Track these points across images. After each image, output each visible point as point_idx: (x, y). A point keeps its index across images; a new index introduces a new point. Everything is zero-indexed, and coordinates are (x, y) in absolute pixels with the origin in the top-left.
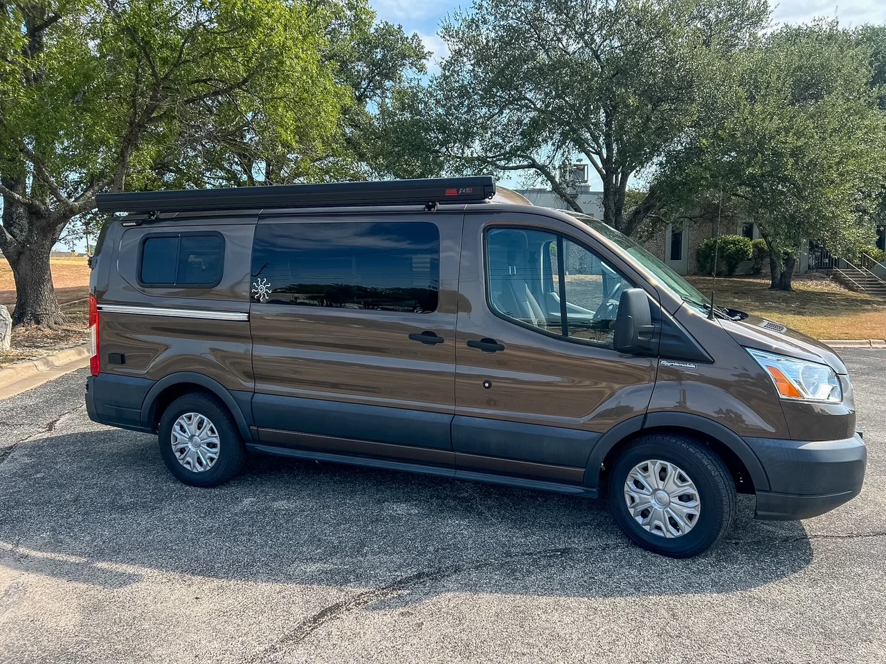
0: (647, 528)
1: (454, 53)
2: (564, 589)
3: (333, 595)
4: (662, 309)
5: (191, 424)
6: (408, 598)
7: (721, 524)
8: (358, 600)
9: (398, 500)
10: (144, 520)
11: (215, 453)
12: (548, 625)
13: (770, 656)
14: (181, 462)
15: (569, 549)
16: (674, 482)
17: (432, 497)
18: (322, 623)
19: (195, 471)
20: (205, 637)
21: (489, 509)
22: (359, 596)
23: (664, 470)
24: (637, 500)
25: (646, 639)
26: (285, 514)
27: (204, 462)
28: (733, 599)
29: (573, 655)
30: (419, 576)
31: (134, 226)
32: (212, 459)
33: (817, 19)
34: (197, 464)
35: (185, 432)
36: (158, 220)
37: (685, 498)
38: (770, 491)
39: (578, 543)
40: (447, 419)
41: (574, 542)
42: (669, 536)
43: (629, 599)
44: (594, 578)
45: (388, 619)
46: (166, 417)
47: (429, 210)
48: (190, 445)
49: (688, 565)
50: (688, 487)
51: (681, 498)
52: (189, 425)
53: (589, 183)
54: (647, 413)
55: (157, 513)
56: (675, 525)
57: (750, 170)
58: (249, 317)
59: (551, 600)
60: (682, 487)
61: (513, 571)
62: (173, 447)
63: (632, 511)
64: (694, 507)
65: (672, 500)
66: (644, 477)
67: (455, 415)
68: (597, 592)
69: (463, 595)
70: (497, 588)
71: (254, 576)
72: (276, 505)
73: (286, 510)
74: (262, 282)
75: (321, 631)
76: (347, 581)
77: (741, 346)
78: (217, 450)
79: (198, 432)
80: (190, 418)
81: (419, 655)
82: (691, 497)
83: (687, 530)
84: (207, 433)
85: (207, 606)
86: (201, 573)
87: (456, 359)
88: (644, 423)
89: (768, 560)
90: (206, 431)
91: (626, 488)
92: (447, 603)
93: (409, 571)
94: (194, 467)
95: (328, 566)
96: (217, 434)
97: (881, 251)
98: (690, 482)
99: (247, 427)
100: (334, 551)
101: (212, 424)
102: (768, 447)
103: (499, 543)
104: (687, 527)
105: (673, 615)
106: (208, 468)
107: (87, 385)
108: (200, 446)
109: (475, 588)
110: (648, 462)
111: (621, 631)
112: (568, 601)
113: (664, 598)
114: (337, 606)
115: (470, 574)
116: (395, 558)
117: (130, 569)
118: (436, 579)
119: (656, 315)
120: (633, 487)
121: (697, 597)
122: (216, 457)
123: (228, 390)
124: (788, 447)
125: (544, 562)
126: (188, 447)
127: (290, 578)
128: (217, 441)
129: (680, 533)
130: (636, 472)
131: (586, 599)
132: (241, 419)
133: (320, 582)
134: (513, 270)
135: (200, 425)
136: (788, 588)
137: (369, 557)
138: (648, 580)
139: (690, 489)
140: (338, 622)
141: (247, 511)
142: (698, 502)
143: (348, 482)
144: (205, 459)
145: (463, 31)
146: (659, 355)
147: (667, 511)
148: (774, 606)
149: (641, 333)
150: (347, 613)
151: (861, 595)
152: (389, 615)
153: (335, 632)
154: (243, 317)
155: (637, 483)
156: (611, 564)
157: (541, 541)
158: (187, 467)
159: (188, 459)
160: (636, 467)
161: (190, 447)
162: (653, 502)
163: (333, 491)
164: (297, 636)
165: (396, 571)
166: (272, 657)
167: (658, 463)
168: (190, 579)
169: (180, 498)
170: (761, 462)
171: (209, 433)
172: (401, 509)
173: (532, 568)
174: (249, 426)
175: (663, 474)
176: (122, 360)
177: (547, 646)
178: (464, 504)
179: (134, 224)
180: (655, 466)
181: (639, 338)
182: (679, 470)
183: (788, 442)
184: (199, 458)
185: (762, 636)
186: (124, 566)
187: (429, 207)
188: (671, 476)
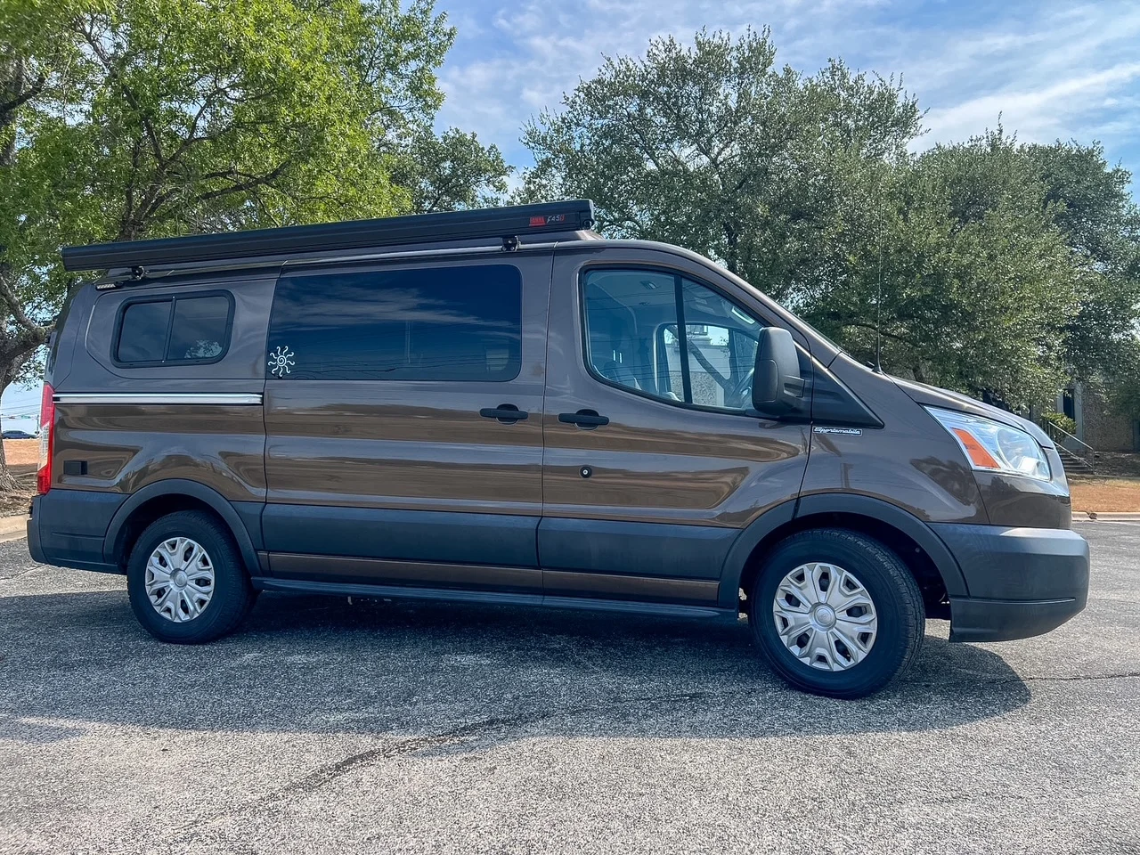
0: (806, 661)
1: (540, 164)
2: (695, 731)
3: (366, 742)
4: (814, 359)
5: (174, 554)
6: (475, 744)
7: (906, 642)
8: (401, 748)
9: (463, 651)
10: (96, 677)
11: (207, 593)
12: (675, 766)
13: (988, 791)
14: (157, 609)
15: (701, 693)
16: (840, 591)
17: (510, 649)
18: (347, 771)
19: (177, 620)
20: (171, 787)
21: (590, 658)
22: (403, 743)
23: (825, 576)
24: (791, 623)
25: (814, 776)
26: (303, 668)
27: (191, 608)
28: (930, 738)
29: (713, 793)
30: (491, 722)
31: (113, 288)
32: (202, 602)
33: (974, 138)
34: (181, 612)
35: (165, 565)
36: (145, 281)
37: (854, 611)
38: (968, 596)
39: (713, 688)
40: (531, 523)
41: (707, 687)
42: (836, 668)
43: (787, 738)
44: (736, 720)
45: (445, 764)
46: (139, 547)
47: (508, 249)
48: (172, 584)
49: (865, 705)
50: (859, 596)
51: (850, 612)
52: (171, 554)
53: (709, 336)
54: (799, 498)
55: (118, 669)
56: (844, 652)
57: (908, 291)
58: (262, 399)
59: (678, 742)
60: (851, 595)
61: (624, 716)
62: (148, 589)
63: (784, 639)
64: (869, 624)
65: (838, 616)
66: (799, 588)
67: (542, 517)
68: (742, 733)
69: (554, 740)
70: (603, 731)
71: (253, 727)
72: (290, 659)
73: (305, 664)
74: (282, 350)
75: (347, 779)
76: (386, 729)
77: (918, 403)
78: (211, 588)
79: (185, 563)
80: (173, 546)
81: (489, 798)
82: (863, 609)
83: (861, 656)
84: (197, 565)
85: (177, 757)
86: (176, 726)
87: (544, 441)
88: (796, 511)
89: (971, 699)
90: (196, 562)
91: (776, 608)
92: (531, 747)
93: (477, 718)
94: (177, 615)
95: (359, 715)
96: (211, 566)
97: (1071, 420)
98: (862, 588)
99: (253, 551)
100: (369, 700)
101: (204, 552)
102: (962, 535)
103: (602, 689)
104: (860, 653)
105: (850, 753)
106: (196, 615)
107: (31, 508)
108: (186, 584)
109: (571, 732)
110: (804, 567)
111: (777, 769)
112: (704, 742)
113: (836, 738)
114: (372, 753)
115: (564, 719)
116: (457, 706)
117: (70, 724)
118: (516, 724)
119: (805, 368)
120: (785, 605)
121: (880, 735)
122: (208, 598)
123: (228, 501)
124: (988, 533)
125: (666, 706)
126: (168, 586)
127: (303, 727)
128: (211, 576)
129: (852, 662)
130: (788, 583)
131: (727, 740)
132: (246, 541)
133: (347, 731)
134: (617, 356)
135: (188, 555)
136: (1002, 725)
137: (421, 705)
138: (812, 720)
139: (862, 597)
140: (372, 769)
141: (248, 665)
142: (874, 615)
143: (393, 637)
144: (191, 601)
145: (551, 137)
146: (812, 419)
147: (832, 633)
148: (986, 743)
149: (788, 386)
150: (386, 759)
151: (1101, 730)
152: (447, 762)
153: (365, 777)
154: (256, 399)
155: (790, 599)
156: (759, 707)
157: (662, 687)
158: (166, 615)
159: (169, 604)
160: (788, 576)
161: (172, 587)
162: (812, 622)
163: (372, 645)
164: (312, 783)
165: (458, 718)
166: (270, 805)
167: (817, 567)
168: (157, 732)
169: (153, 656)
170: (954, 557)
171: (200, 565)
172: (467, 660)
173: (650, 712)
174: (256, 550)
175: (824, 581)
176: (83, 469)
177: (674, 786)
178: (555, 655)
179: (113, 286)
180: (812, 571)
181: (785, 392)
182: (846, 573)
183: (988, 527)
184: (183, 602)
185: (975, 771)
186: (61, 721)
187: (508, 246)
188: (835, 583)
